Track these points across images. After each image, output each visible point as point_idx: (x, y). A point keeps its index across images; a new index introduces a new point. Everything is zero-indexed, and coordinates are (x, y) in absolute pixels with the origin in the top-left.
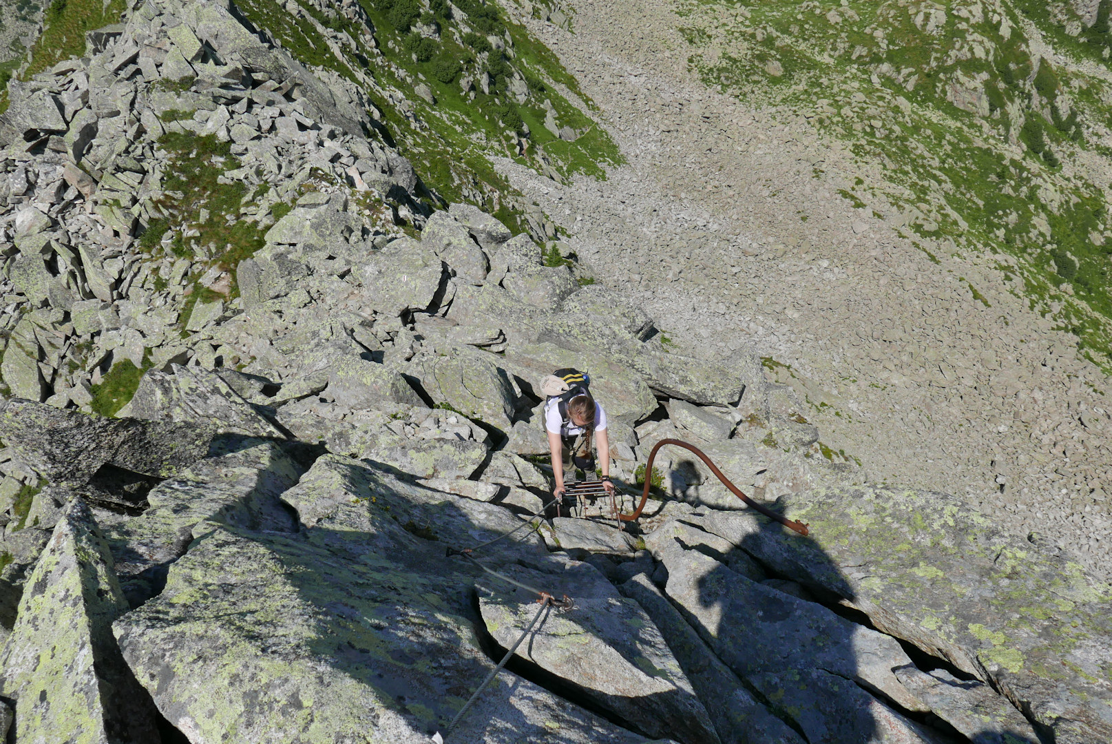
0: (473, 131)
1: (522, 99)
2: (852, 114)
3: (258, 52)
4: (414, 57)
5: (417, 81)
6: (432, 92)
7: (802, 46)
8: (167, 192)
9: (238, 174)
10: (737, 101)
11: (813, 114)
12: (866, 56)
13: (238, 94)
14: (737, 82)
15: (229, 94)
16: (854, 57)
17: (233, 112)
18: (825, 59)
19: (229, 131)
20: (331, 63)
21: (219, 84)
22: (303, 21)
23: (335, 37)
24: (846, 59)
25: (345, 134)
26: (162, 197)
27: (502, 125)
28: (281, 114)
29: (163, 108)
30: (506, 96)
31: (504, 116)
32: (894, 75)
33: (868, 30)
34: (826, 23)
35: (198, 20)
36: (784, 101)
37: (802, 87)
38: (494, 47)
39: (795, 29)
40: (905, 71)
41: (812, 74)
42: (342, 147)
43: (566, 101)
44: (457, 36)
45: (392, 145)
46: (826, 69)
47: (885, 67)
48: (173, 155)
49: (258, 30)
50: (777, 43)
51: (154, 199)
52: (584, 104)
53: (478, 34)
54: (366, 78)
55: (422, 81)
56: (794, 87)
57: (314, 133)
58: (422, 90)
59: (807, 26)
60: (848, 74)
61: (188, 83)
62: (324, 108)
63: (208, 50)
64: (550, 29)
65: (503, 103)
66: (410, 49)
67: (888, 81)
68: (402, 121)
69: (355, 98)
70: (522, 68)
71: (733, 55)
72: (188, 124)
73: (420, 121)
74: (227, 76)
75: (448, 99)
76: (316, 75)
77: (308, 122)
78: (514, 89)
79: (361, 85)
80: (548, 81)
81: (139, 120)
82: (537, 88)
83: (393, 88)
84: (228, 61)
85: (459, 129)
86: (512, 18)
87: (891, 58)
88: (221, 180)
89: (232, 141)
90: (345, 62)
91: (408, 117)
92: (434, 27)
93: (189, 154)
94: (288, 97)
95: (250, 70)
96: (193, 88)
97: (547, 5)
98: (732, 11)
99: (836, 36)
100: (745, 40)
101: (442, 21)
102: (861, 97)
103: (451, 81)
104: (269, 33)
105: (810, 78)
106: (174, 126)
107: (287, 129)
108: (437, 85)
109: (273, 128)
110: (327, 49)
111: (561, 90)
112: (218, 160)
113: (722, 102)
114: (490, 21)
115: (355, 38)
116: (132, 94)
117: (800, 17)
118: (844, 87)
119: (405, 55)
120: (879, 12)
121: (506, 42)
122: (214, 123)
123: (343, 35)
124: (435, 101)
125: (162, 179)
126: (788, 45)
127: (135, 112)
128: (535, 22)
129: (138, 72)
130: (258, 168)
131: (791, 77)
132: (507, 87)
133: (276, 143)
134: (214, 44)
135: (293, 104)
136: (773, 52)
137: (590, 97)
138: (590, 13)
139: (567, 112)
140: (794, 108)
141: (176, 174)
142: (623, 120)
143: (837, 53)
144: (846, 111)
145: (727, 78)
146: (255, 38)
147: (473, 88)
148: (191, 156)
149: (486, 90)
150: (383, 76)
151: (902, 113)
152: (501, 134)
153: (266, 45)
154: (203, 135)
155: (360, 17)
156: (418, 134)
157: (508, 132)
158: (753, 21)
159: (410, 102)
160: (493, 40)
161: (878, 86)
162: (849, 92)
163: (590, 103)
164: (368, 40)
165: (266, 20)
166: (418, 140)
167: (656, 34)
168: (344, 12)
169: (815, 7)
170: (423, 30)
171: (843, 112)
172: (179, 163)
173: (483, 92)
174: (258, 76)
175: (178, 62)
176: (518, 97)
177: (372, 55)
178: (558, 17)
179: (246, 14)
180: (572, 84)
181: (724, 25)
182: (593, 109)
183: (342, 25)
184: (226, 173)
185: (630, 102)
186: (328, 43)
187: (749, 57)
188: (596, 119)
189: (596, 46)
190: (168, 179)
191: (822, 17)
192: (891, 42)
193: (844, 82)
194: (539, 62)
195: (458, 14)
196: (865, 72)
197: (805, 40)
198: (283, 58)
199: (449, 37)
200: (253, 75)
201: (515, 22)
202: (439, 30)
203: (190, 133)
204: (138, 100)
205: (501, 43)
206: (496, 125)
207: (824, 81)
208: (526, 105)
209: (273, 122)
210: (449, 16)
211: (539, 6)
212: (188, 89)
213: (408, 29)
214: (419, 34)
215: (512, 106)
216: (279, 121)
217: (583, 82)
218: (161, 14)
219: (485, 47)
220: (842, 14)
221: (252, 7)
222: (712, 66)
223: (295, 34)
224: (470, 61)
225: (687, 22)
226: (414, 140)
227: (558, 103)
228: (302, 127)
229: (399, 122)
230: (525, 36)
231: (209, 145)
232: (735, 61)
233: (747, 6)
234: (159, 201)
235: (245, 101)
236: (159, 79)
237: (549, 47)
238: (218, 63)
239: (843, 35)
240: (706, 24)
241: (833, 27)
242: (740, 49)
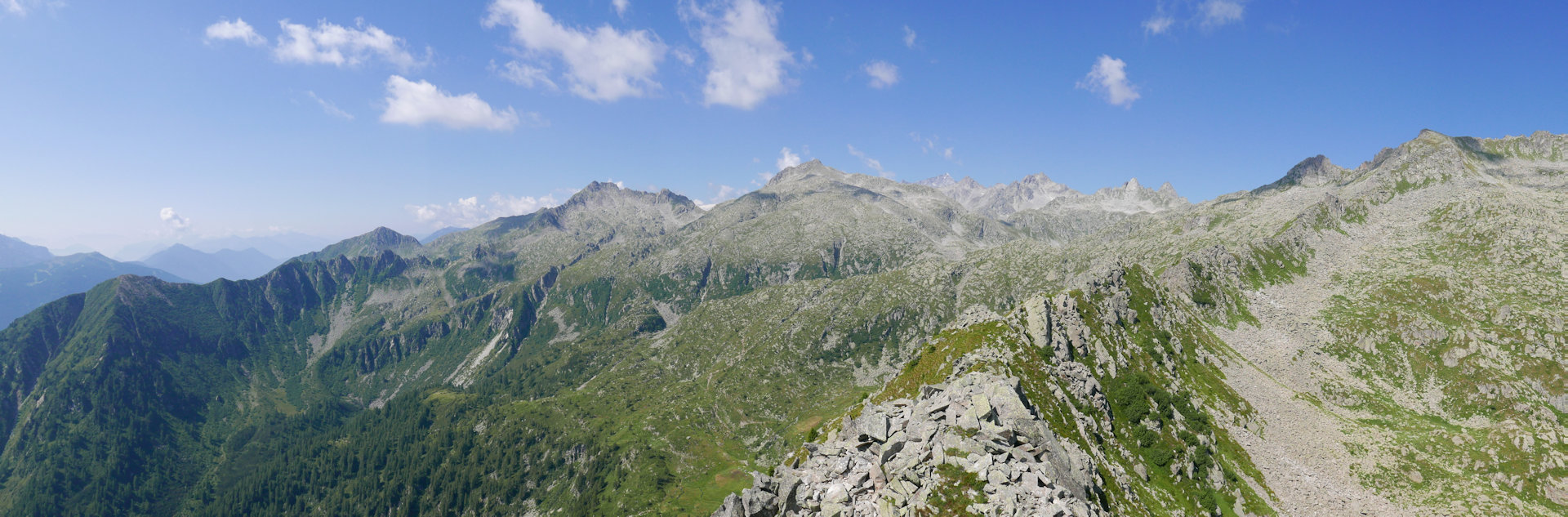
0: (1175, 508)
1: (1218, 486)
2: (1479, 512)
3: (1026, 422)
4: (1139, 442)
5: (1137, 461)
6: (1147, 472)
7: (1436, 461)
8: (928, 506)
9: (983, 508)
10: (1388, 501)
11: (1449, 513)
12: (1484, 468)
13: (1003, 448)
14: (1388, 487)
15: (997, 447)
16: (1476, 469)
17: (996, 460)
18: (1454, 470)
19: (988, 473)
20: (1076, 437)
21: (993, 439)
22: (1063, 405)
23: (1083, 419)
24: (1470, 470)
25: (1072, 496)
26: (923, 508)
27: (1199, 506)
28: (1029, 470)
29: (950, 446)
30: (1205, 482)
31: (1203, 498)
32: (1507, 481)
33: (1483, 450)
34: (1452, 445)
35: (995, 393)
36: (1425, 502)
37: (1438, 491)
38: (1201, 443)
39: (1430, 448)
40: (1514, 478)
41: (1445, 481)
42: (1067, 506)
43: (1253, 491)
44: (1174, 431)
45: (1106, 509)
46: (1456, 478)
47: (1500, 475)
48: (943, 480)
49: (1031, 404)
50: (1417, 458)
51: (918, 508)
52: (1267, 496)
53: (1191, 432)
54: (1099, 452)
55: (1141, 461)
56: (1431, 491)
57: (1048, 490)
58: (1139, 468)
59: (1438, 446)
60: (1473, 481)
61: (973, 432)
62: (1061, 471)
63: (994, 414)
64: (1246, 434)
65: (1203, 488)
66: (1137, 436)
67: (1503, 486)
68: (1119, 492)
69: (1087, 466)
70: (1221, 461)
71: (1385, 465)
72: (962, 461)
73: (1133, 493)
74: (999, 434)
75: (1160, 479)
76: (1062, 444)
77: (1047, 481)
78: (1212, 477)
79: (1094, 457)
80: (1240, 474)
81: (931, 449)
82: (1232, 478)
83: (1117, 464)
84: (1004, 424)
85: (1163, 504)
86: (1218, 423)
87: (1502, 468)
88: (969, 509)
89: (988, 482)
90: (1086, 438)
91: (1124, 489)
92: (1158, 423)
93: (954, 482)
94: (1038, 459)
95: (1016, 434)
96: (975, 437)
97: (1246, 417)
98: (1383, 433)
99: (1462, 453)
100: (1393, 454)
101: (1165, 420)
102: (1485, 498)
103: (1164, 465)
104: (1037, 408)
105: (1444, 484)
106: (953, 460)
107: (1029, 482)
108: (1152, 467)
109: (1019, 479)
110: (1075, 426)
111: (1250, 481)
112: (972, 493)
113: (1376, 502)
114: (1200, 424)
115: (1098, 422)
116: (934, 431)
117: (1432, 440)
118: (1471, 491)
119: (1132, 440)
120: (1489, 437)
121: (1211, 440)
122: (979, 464)
123: (1090, 419)
124: (1149, 479)
125: (929, 495)
126: (1425, 460)
127: (931, 443)
128: (1235, 428)
129: (944, 417)
130: (999, 507)
131: (1429, 484)
132: (1207, 475)
133: (1018, 492)
134: (999, 411)
135: (1040, 464)
136: (1415, 465)
137: (1272, 490)
138: (1277, 426)
139: (1253, 501)
140: (1433, 508)
141: (940, 494)
142: (1298, 511)
143: (1463, 466)
144: (1475, 509)
145: (1380, 483)
146: (1028, 412)
147: (1180, 472)
148: (955, 484)
149: (1191, 476)
150: (1112, 453)
151: (1517, 509)
152: (1198, 513)
153: (1033, 417)
154: (969, 471)
155: (1105, 408)
156: (1129, 504)
157: (1203, 512)
158: (1399, 441)
159: (1128, 477)
160: (1201, 438)
161: (1497, 489)
162: (1475, 495)
163: (1272, 495)
164: (1106, 425)
165: (1039, 399)
166: (1129, 509)
167: (1325, 445)
168: (1094, 403)
169: (1443, 433)
170: (1149, 424)
171: (1473, 510)
172: (945, 487)
173: (1188, 477)
174: (1020, 439)
175: (971, 417)
176: (1215, 484)
177: (1107, 436)
178: (1252, 426)
179: (1026, 392)
180: (1259, 478)
181: (1377, 442)
182: (1274, 500)
183: (1091, 411)
184: (975, 505)
185: (1305, 497)
186: (1077, 422)
187: (1396, 467)
188: (1275, 509)
189: (1280, 451)
190: (933, 497)
191: (1449, 440)
192: (1501, 457)
193: (1472, 487)
194: (1235, 459)
195: (1178, 416)
196: (1485, 479)
197: (1437, 456)
198: (1041, 427)
199: (1168, 432)
200: (1018, 437)
201: (1220, 427)
202: (1161, 425)
203: (961, 468)
204: (936, 435)
205: (1207, 441)
206: (1194, 505)
207: (1455, 487)
208: (1221, 491)
209: (1021, 475)
210: (1171, 416)
211: (1239, 416)
212: (971, 437)
213: (1138, 422)
214: (1146, 426)
215: (1210, 491)
216: (1026, 475)
217: (1268, 477)
218: (972, 384)
219: (1195, 442)
220: (1463, 439)
221: (1031, 389)
222: (1368, 473)
223: (1056, 412)
224: (1181, 452)
225: (1350, 439)
226: (1126, 508)
227: (1246, 493)
228: (1041, 484)
229: (1116, 491)
230: (1226, 438)
231: (971, 480)
232: (1386, 470)
233: (1394, 430)
234: (921, 511)
235: (1006, 455)
236: (955, 425)
237: (1243, 447)
238: (997, 424)
239: (1466, 453)
240: (1364, 441)
241: (1457, 447)
242: (1389, 461)
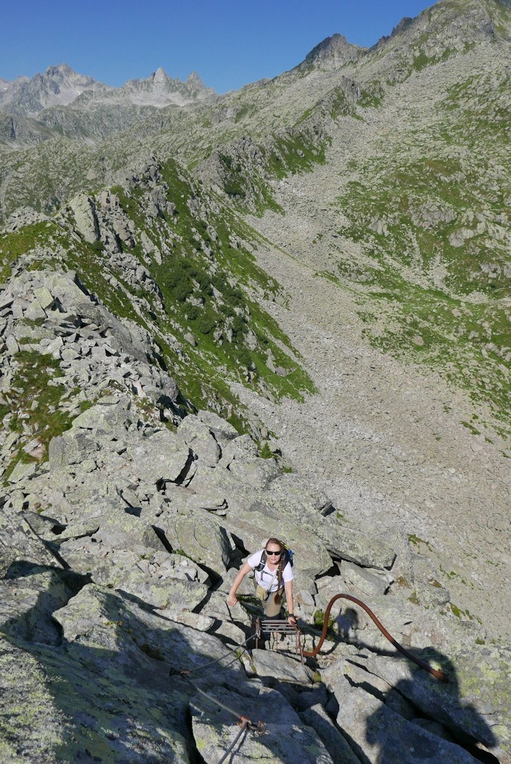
0: (219, 365)
1: (252, 347)
2: (469, 373)
3: (88, 306)
4: (186, 316)
5: (186, 331)
6: (195, 339)
7: (436, 329)
8: (13, 388)
9: (62, 380)
10: (393, 359)
11: (444, 371)
12: (478, 338)
13: (71, 330)
14: (393, 347)
15: (65, 330)
16: (470, 338)
17: (66, 341)
18: (451, 337)
19: (61, 352)
20: (133, 316)
21: (60, 324)
22: (119, 290)
23: (138, 301)
24: (464, 339)
25: (135, 360)
26: (9, 391)
27: (238, 362)
28: (96, 345)
29: (22, 336)
30: (242, 345)
31: (240, 357)
32: (497, 351)
33: (479, 322)
34: (452, 316)
35: (54, 285)
36: (424, 361)
37: (436, 353)
38: (238, 314)
39: (431, 318)
40: (504, 349)
41: (442, 346)
42: (132, 368)
43: (281, 350)
44: (215, 306)
45: (165, 369)
46: (452, 344)
47: (491, 345)
48: (22, 365)
49: (90, 293)
50: (420, 326)
51: (4, 392)
52: (293, 354)
53: (228, 306)
54: (154, 327)
55: (189, 331)
56: (431, 353)
57: (115, 358)
58: (189, 337)
59: (439, 317)
60: (466, 348)
61: (40, 321)
62: (124, 343)
63: (57, 303)
64: (274, 306)
65: (240, 349)
66: (184, 312)
67: (493, 354)
68: (174, 355)
69: (145, 338)
70: (254, 328)
71: (391, 331)
72: (36, 347)
73: (185, 356)
74: (65, 319)
75: (205, 344)
76: (122, 323)
77: (113, 351)
78: (248, 341)
79: (150, 331)
80: (271, 337)
81: (5, 342)
82: (263, 341)
83: (170, 334)
84: (68, 310)
85: (210, 363)
86: (251, 298)
87: (494, 340)
88: (50, 383)
89: (62, 359)
90: (142, 316)
91: (177, 353)
92: (200, 300)
93: (33, 365)
94: (103, 335)
95: (81, 317)
96: (43, 325)
97: (274, 292)
98: (391, 304)
99: (458, 324)
100: (399, 322)
101: (206, 297)
102: (475, 362)
103: (208, 333)
104: (96, 296)
105: (441, 348)
106: (27, 347)
107: (98, 354)
108: (199, 335)
109: (89, 353)
110: (131, 308)
111: (279, 343)
112: (50, 370)
113: (383, 359)
114: (236, 299)
115: (150, 302)
116: (4, 326)
117: (434, 311)
118: (464, 355)
119: (180, 315)
120: (485, 312)
121: (246, 312)
122: (52, 347)
123: (143, 301)
124: (196, 344)
125: (12, 379)
126: (427, 327)
127: (3, 337)
128: (265, 301)
129: (11, 313)
130: (75, 377)
131: (429, 347)
132: (243, 339)
133: (90, 363)
134: (61, 300)
135: (105, 339)
136: (417, 331)
137: (297, 349)
138: (300, 299)
139: (281, 358)
140: (431, 366)
141: (21, 377)
142: (318, 365)
143: (459, 335)
144: (465, 371)
145: (387, 344)
146: (87, 298)
147: (221, 338)
148: (34, 366)
149: (230, 340)
150: (165, 326)
151: (503, 375)
152: (237, 368)
153: (94, 303)
154: (44, 354)
155: (155, 290)
156: (182, 364)
157: (242, 367)
158: (404, 311)
159: (180, 344)
160: (237, 310)
161: (487, 357)
162: (467, 359)
163: (297, 353)
164: (158, 305)
165: (96, 288)
166: (182, 368)
167: (341, 314)
168: (145, 287)
169: (444, 306)
170: (194, 301)
171: (463, 371)
172: (25, 370)
173: (228, 341)
174: (85, 321)
175: (37, 309)
176: (250, 346)
177: (159, 313)
178: (279, 300)
179: (85, 284)
180: (286, 340)
181: (386, 312)
182: (299, 357)
183: (144, 294)
184: (54, 379)
185: (323, 355)
186: (133, 304)
187: (401, 332)
188: (300, 363)
189: (303, 319)
190: (16, 380)
191: (449, 312)
192: (494, 330)
193: (464, 353)
194: (266, 326)
195: (217, 293)
196: (477, 347)
197: (438, 325)
198: (103, 311)
199: (210, 306)
200: (82, 320)
201: (253, 301)
202: (204, 302)
203: (36, 352)
204: (7, 329)
205: (243, 313)
206: (234, 362)
207: (451, 351)
208: (255, 351)
209: (90, 349)
210: (211, 294)
211: (268, 292)
212: (40, 326)
213: (184, 300)
214: (191, 303)
215: (246, 351)
216: (94, 349)
217: (293, 340)
218: (32, 280)
219: (232, 314)
220: (461, 311)
221: (88, 280)
222: (377, 336)
223: (113, 298)
224: (221, 322)
225: (362, 309)
226: (180, 367)
227: (276, 351)
228: (108, 354)
229: (171, 355)
230: (258, 309)
231: (47, 360)
232: (392, 334)
233: (401, 302)
234: (7, 393)
235: (74, 335)
236: (23, 318)
237: (273, 317)
238: (61, 311)
239: (463, 324)
240: (374, 310)
241: (455, 318)
242: (396, 327)
